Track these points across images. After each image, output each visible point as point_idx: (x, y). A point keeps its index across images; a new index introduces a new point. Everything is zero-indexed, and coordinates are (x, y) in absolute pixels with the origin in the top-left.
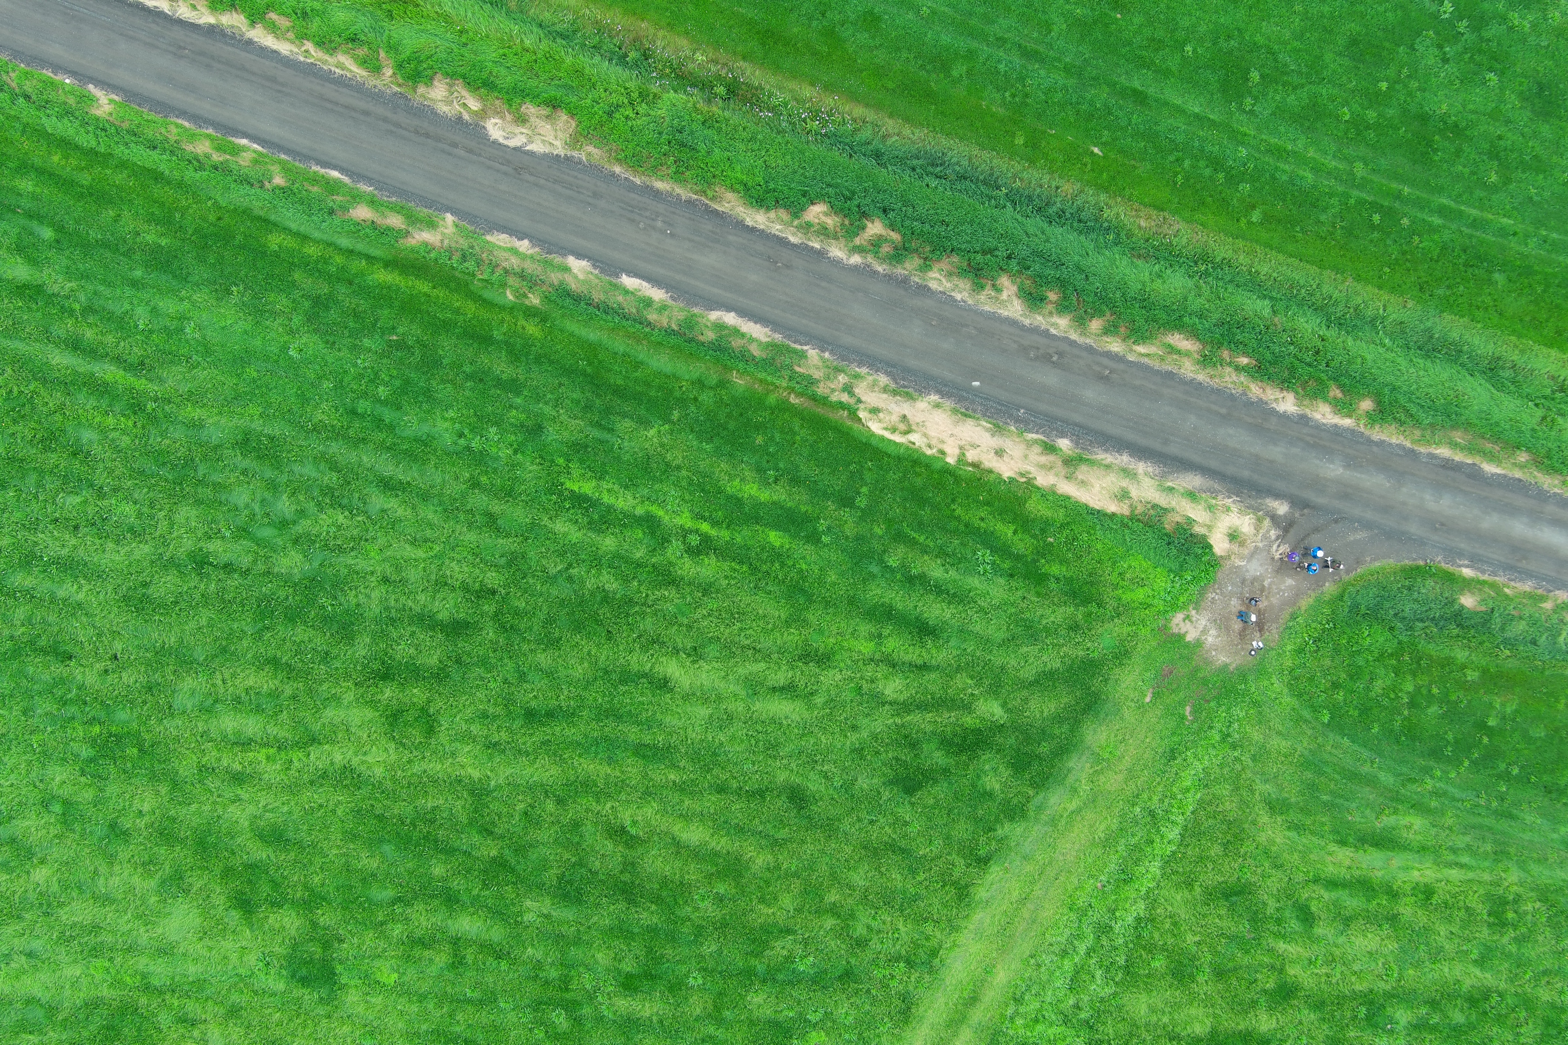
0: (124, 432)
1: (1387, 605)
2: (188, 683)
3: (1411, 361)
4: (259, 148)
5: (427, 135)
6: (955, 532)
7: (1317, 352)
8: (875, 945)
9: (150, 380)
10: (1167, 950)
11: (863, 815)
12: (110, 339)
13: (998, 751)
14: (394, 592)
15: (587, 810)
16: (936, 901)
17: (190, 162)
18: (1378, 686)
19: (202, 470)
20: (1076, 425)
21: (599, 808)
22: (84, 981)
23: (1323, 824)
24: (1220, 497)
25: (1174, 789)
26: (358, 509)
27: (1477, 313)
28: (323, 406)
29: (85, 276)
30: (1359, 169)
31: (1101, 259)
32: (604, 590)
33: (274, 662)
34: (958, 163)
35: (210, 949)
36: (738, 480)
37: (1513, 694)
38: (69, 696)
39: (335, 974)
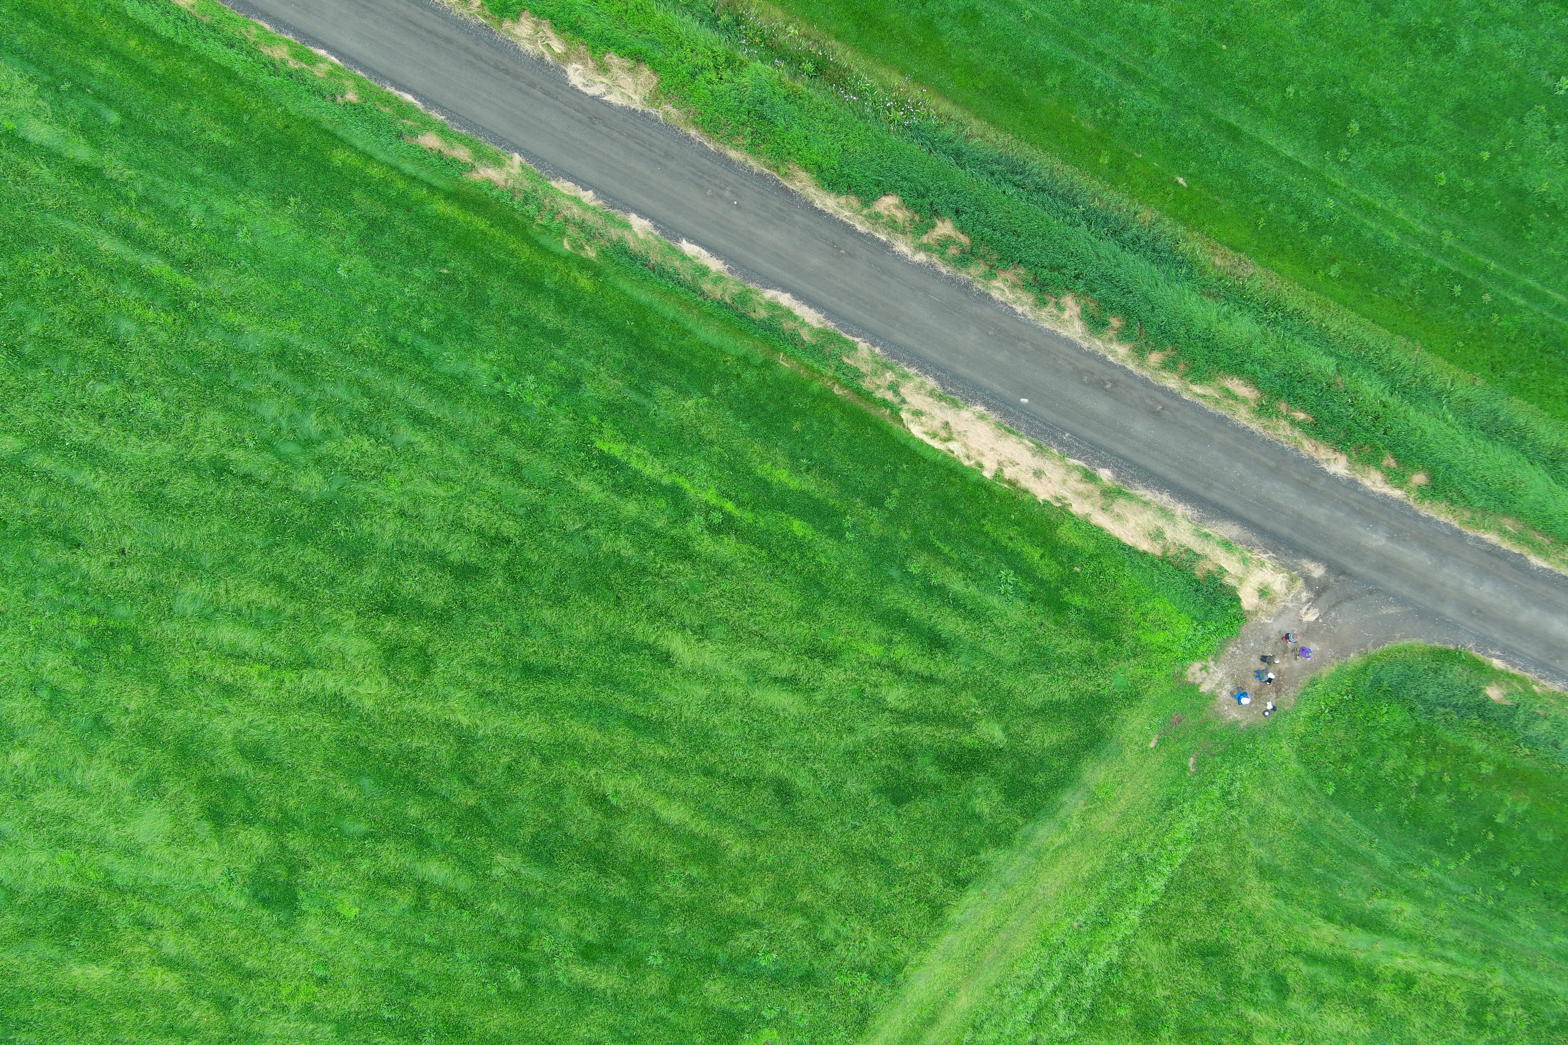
0: (163, 328)
1: (1410, 685)
2: (192, 588)
3: (1472, 440)
4: (336, 61)
5: (507, 72)
6: (981, 547)
7: (1377, 418)
8: (840, 950)
9: (196, 280)
10: (1135, 1000)
11: (847, 819)
12: (161, 232)
13: (993, 775)
14: (409, 527)
15: (571, 774)
16: (908, 916)
17: (265, 65)
18: (1389, 765)
19: (234, 377)
20: (1120, 457)
21: (583, 773)
22: (48, 869)
23: (1312, 897)
24: (1256, 551)
25: (1166, 839)
26: (384, 438)
27: (1547, 401)
28: (365, 329)
29: (145, 166)
30: (1448, 238)
31: (1170, 292)
32: (619, 555)
33: (280, 579)
34: (1039, 174)
35: (177, 856)
36: (770, 464)
37: (1526, 794)
38: (72, 584)
39: (296, 899)
